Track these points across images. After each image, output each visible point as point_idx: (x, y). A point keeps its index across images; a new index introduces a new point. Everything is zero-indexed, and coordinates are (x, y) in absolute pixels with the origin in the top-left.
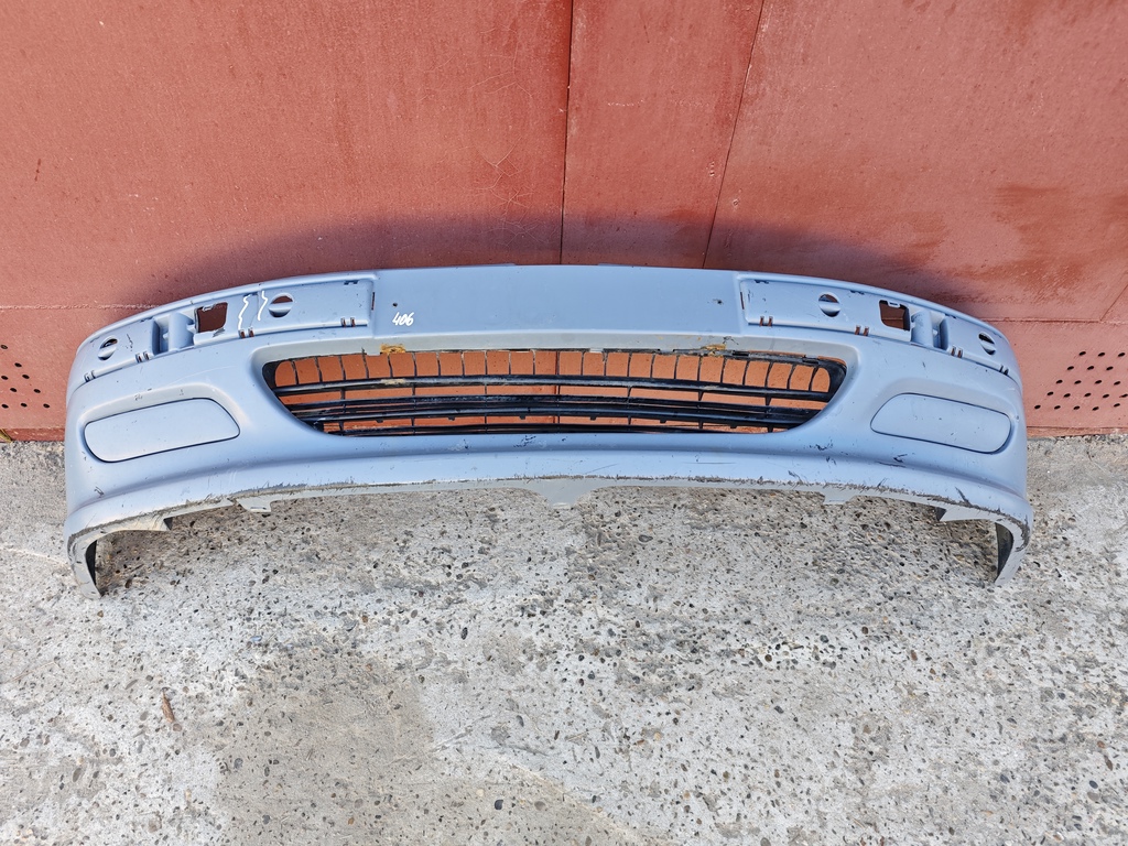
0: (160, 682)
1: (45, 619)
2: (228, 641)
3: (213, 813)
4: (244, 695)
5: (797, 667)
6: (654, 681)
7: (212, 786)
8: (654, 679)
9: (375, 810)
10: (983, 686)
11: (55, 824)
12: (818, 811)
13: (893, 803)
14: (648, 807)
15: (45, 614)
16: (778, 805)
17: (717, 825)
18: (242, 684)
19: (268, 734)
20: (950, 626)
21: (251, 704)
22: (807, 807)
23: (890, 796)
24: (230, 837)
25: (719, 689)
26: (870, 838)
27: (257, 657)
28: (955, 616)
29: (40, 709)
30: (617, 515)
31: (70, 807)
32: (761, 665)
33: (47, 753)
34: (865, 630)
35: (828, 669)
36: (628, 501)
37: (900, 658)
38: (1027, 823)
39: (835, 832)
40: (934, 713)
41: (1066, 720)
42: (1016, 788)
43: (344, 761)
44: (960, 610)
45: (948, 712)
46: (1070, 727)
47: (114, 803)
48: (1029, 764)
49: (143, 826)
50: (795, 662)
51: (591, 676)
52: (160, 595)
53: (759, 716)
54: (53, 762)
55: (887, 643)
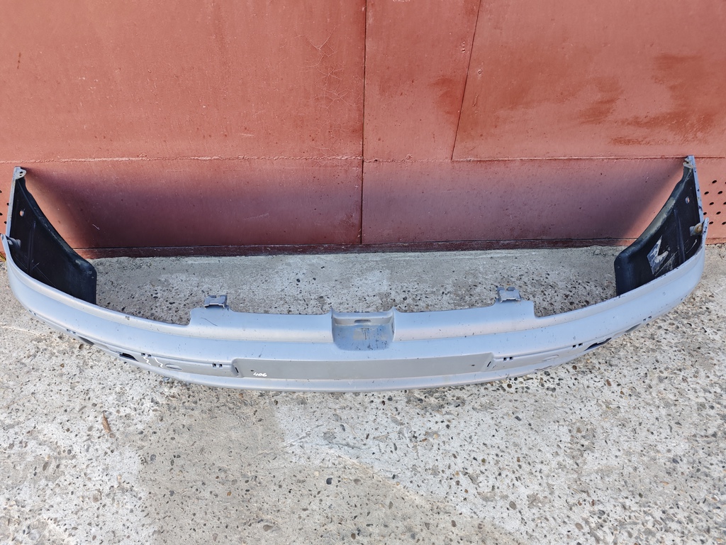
0: (101, 407)
1: (26, 369)
2: (147, 381)
3: (136, 490)
4: (158, 415)
5: (529, 391)
6: (432, 402)
7: (135, 472)
8: (432, 400)
9: (246, 486)
10: (657, 402)
11: (30, 498)
12: (548, 484)
13: (599, 478)
14: (431, 482)
15: (26, 366)
16: (520, 480)
17: (479, 494)
18: (156, 407)
19: (173, 439)
20: (632, 364)
21: (162, 420)
22: (540, 481)
23: (597, 473)
24: (148, 504)
25: (476, 406)
26: (585, 500)
27: (166, 390)
28: (635, 358)
29: (22, 425)
30: (405, 299)
31: (41, 487)
32: (504, 390)
33: (26, 453)
34: (575, 367)
35: (551, 392)
36: (411, 290)
37: (599, 385)
38: (693, 490)
39: (560, 497)
40: (625, 419)
41: (716, 423)
42: (683, 467)
43: (225, 455)
44: (639, 354)
45: (634, 419)
46: (719, 427)
47: (70, 484)
48: (692, 452)
49: (89, 498)
50: (528, 388)
51: (390, 399)
52: (102, 353)
53: (504, 423)
54: (30, 458)
55: (590, 376)
